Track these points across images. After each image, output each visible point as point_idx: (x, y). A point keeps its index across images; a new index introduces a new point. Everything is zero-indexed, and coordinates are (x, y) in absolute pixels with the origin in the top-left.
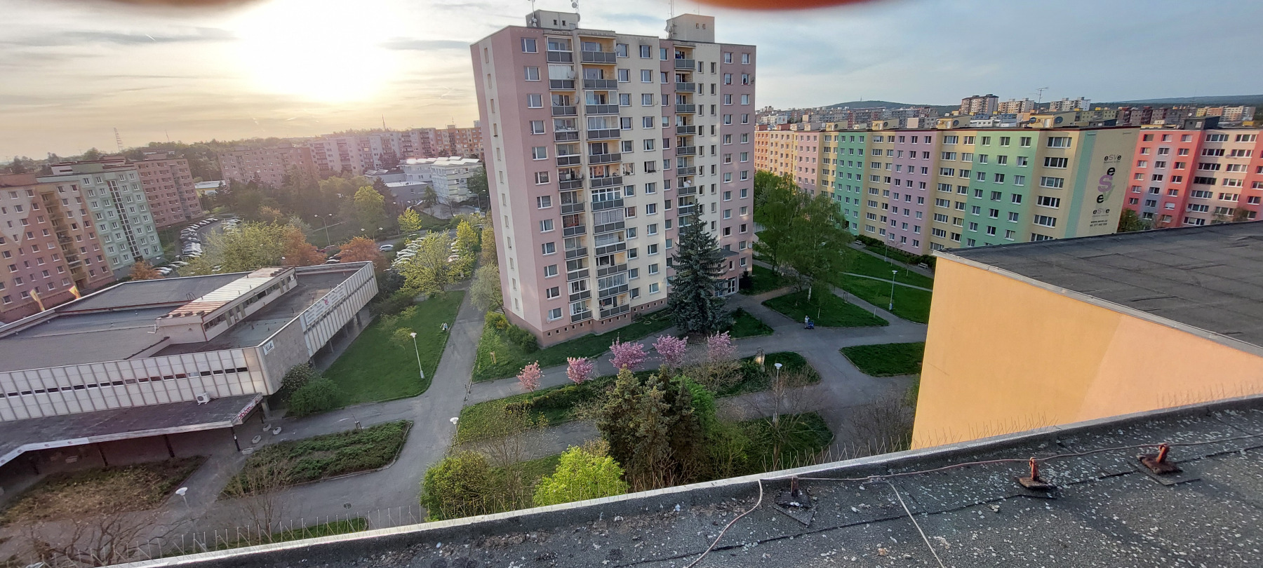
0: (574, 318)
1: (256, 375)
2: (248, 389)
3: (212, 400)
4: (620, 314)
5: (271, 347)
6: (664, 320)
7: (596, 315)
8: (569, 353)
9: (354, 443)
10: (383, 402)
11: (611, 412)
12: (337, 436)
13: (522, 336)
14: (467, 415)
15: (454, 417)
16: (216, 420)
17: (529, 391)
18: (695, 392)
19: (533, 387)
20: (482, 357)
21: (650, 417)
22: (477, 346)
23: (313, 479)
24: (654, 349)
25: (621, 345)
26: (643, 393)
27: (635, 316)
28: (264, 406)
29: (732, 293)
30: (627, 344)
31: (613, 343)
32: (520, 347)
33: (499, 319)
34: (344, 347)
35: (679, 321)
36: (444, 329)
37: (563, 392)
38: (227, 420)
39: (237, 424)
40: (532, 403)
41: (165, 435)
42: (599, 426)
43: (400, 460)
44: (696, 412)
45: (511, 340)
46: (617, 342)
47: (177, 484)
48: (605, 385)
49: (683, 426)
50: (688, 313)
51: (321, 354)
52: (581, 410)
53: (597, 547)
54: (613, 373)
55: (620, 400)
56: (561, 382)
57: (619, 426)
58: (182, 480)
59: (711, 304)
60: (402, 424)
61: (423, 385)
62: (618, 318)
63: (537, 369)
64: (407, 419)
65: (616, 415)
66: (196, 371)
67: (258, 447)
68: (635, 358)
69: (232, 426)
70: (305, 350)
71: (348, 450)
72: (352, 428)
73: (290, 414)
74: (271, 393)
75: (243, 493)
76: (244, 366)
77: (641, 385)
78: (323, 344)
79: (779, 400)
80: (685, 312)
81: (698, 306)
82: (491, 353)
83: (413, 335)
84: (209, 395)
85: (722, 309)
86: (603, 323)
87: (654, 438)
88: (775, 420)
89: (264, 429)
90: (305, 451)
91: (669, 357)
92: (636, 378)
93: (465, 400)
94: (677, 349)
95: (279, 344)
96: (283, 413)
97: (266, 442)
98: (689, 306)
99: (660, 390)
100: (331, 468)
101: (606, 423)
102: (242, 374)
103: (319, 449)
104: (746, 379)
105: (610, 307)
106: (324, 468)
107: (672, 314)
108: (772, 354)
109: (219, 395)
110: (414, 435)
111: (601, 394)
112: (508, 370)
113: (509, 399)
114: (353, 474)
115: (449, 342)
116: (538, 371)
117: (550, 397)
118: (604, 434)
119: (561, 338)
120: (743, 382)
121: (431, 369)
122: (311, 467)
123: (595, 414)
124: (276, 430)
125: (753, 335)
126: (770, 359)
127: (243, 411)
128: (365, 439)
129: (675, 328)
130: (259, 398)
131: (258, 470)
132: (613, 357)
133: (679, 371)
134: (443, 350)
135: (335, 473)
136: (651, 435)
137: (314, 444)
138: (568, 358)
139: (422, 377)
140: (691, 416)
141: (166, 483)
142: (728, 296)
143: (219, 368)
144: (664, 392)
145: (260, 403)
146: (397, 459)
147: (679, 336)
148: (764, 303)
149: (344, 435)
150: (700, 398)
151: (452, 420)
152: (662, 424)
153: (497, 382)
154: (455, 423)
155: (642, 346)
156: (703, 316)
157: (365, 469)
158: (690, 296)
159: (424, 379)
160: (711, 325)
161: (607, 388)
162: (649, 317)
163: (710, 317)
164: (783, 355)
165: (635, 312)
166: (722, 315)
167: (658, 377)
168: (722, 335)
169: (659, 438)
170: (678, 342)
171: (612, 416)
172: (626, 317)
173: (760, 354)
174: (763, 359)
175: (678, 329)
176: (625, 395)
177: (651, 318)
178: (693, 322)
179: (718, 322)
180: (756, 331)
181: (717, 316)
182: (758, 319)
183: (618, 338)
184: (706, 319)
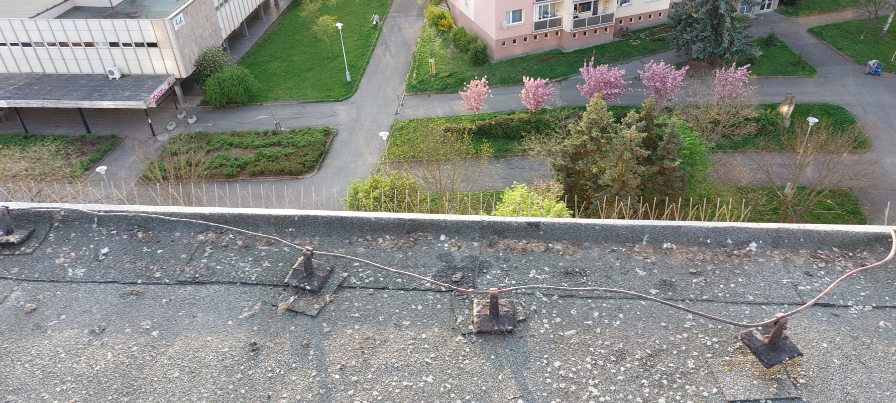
0: (538, 26)
1: (167, 53)
2: (160, 70)
3: (123, 76)
4: (601, 25)
5: (181, 21)
6: (659, 40)
7: (567, 25)
8: (525, 71)
9: (273, 145)
10: (305, 103)
11: (571, 150)
12: (256, 134)
13: (469, 43)
14: (399, 131)
15: (383, 131)
16: (129, 99)
17: (472, 113)
18: (687, 140)
19: (478, 109)
20: (419, 64)
21: (620, 164)
22: (414, 48)
23: (231, 177)
24: (637, 78)
25: (595, 67)
26: (616, 133)
27: (620, 31)
28: (178, 90)
29: (765, 10)
30: (603, 68)
31: (585, 64)
32: (466, 58)
33: (442, 17)
34: (260, 31)
35: (681, 43)
36: (375, 23)
37: (512, 120)
38: (140, 100)
39: (150, 106)
40: (474, 127)
41: (80, 109)
42: (554, 165)
43: (323, 171)
44: (682, 166)
45: (455, 46)
46: (591, 64)
47: (96, 162)
48: (568, 117)
49: (660, 180)
50: (695, 33)
51: (235, 38)
52: (534, 144)
53: (641, 273)
54: (581, 104)
55: (585, 137)
56: (512, 107)
57: (578, 168)
58: (101, 159)
59: (732, 23)
60: (325, 131)
61: (348, 90)
62: (596, 31)
63: (485, 87)
64: (331, 127)
65: (577, 155)
66: (104, 41)
67: (175, 134)
68: (611, 87)
69: (145, 107)
70: (217, 31)
71: (267, 151)
72: (271, 128)
73: (204, 103)
74: (184, 76)
75: (162, 180)
76: (154, 41)
77: (615, 122)
78: (237, 25)
79: (801, 167)
80: (692, 31)
81: (712, 26)
82: (430, 60)
83: (339, 25)
84: (120, 70)
85: (745, 33)
86: (574, 35)
87: (621, 189)
88: (788, 191)
89: (179, 116)
90: (222, 146)
91: (657, 90)
92: (611, 113)
93: (396, 114)
94: (670, 81)
95: (189, 18)
96: (198, 100)
97: (182, 130)
98: (699, 23)
99: (639, 131)
100: (250, 169)
101: (563, 163)
102: (151, 49)
103: (237, 147)
104: (761, 132)
105: (588, 15)
106: (242, 167)
107: (673, 33)
108: (804, 105)
109: (130, 72)
110: (337, 146)
111: (560, 128)
112: (448, 83)
113: (448, 119)
114: (272, 178)
115: (380, 41)
116: (485, 89)
117: (497, 124)
118: (558, 175)
119: (518, 51)
120: (756, 136)
121: (359, 71)
122: (229, 163)
123: (549, 151)
124: (191, 118)
125: (783, 74)
126: (802, 111)
127: (155, 93)
128: (285, 142)
129: (672, 53)
130: (172, 80)
131: (176, 159)
132: (583, 82)
133: (669, 111)
134: (373, 50)
135: (254, 175)
136: (617, 186)
137: (231, 140)
138: (524, 78)
139: (349, 79)
140: (674, 169)
141: (85, 159)
142: (759, 15)
143: (128, 41)
144: (645, 135)
145: (173, 86)
146: (319, 169)
147: (675, 65)
148: (811, 31)
149: (262, 135)
150: (689, 149)
151: (381, 134)
152: (634, 173)
153: (434, 97)
154: (385, 138)
155: (623, 72)
156: (716, 40)
157: (285, 175)
158: (704, 10)
159: (350, 83)
160: (724, 54)
161: (570, 120)
162: (638, 33)
163: (727, 42)
164: (823, 107)
165: (620, 25)
166: (743, 41)
167: (640, 114)
168: (739, 68)
169: (627, 189)
170: (674, 71)
171: (571, 155)
172: (608, 30)
173: (789, 101)
174: (792, 109)
175: (678, 54)
176: (593, 131)
177: (642, 35)
178: (699, 47)
179: (736, 51)
180: (789, 69)
181: (736, 42)
182: (797, 52)
183: (593, 58)
184: (720, 45)
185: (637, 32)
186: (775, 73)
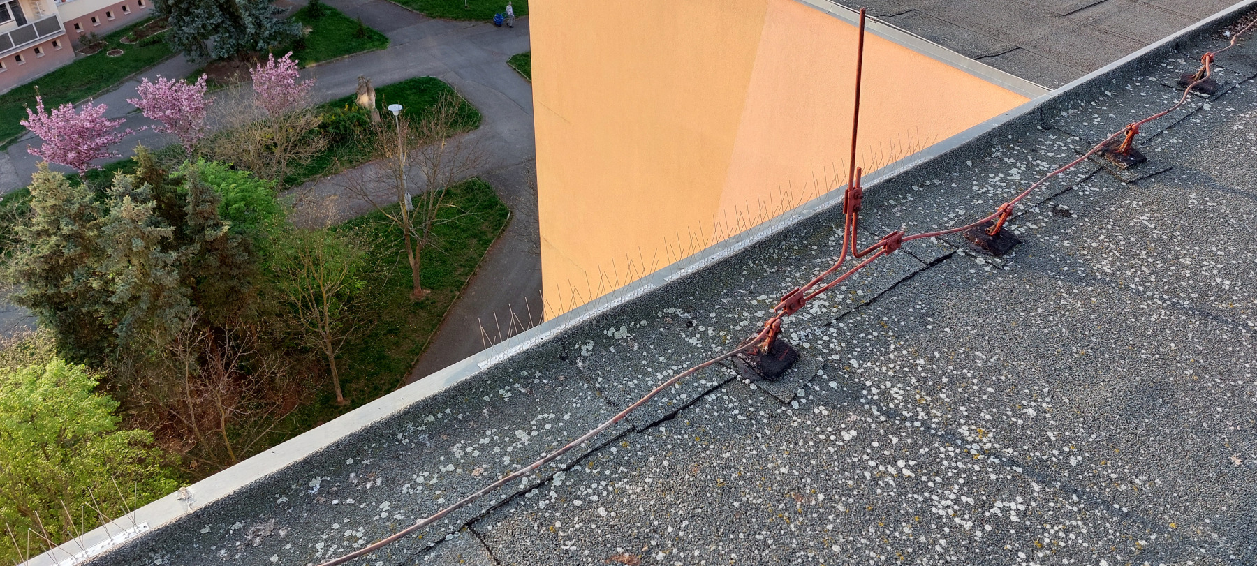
4: (39, 40)
6: (154, 42)
11: (39, 268)
18: (232, 187)
21: (133, 258)
25: (50, 114)
26: (105, 214)
27: (80, 40)
30: (65, 110)
31: (29, 111)
35: (185, 41)
44: (239, 228)
46: (40, 107)
49: (212, 260)
50: (199, 22)
55: (54, 239)
57: (67, 291)
62: (36, 51)
65: (53, 271)
68: (93, 137)
77: (98, 199)
80: (193, 21)
85: (272, 7)
87: (155, 296)
91: (172, 122)
92: (83, 186)
94: (186, 103)
101: (36, 291)
104: (338, 142)
105: (10, 27)
107: (165, 28)
108: (389, 86)
118: (36, 313)
120: (332, 149)
125: (349, 52)
126: (386, 95)
129: (180, 60)
132: (39, 142)
133: (192, 150)
136: (146, 294)
144: (154, 203)
147: (186, 76)
150: (243, 199)
152: (165, 266)
155: (102, 108)
156: (235, 26)
160: (254, 43)
162: (115, 39)
163: (250, 25)
164: (412, 84)
165: (78, 31)
166: (275, 20)
167: (135, 173)
168: (279, 60)
169: (165, 294)
170: (185, 88)
171: (44, 274)
172: (59, 43)
173: (365, 89)
174: (373, 98)
175: (189, 58)
176: (62, 226)
177: (123, 40)
178: (215, 41)
179: (270, 35)
180: (354, 44)
181: (265, 22)
182: (354, 18)
183: (39, 98)
184: (244, 32)
185: (113, 36)
186: (338, 52)
